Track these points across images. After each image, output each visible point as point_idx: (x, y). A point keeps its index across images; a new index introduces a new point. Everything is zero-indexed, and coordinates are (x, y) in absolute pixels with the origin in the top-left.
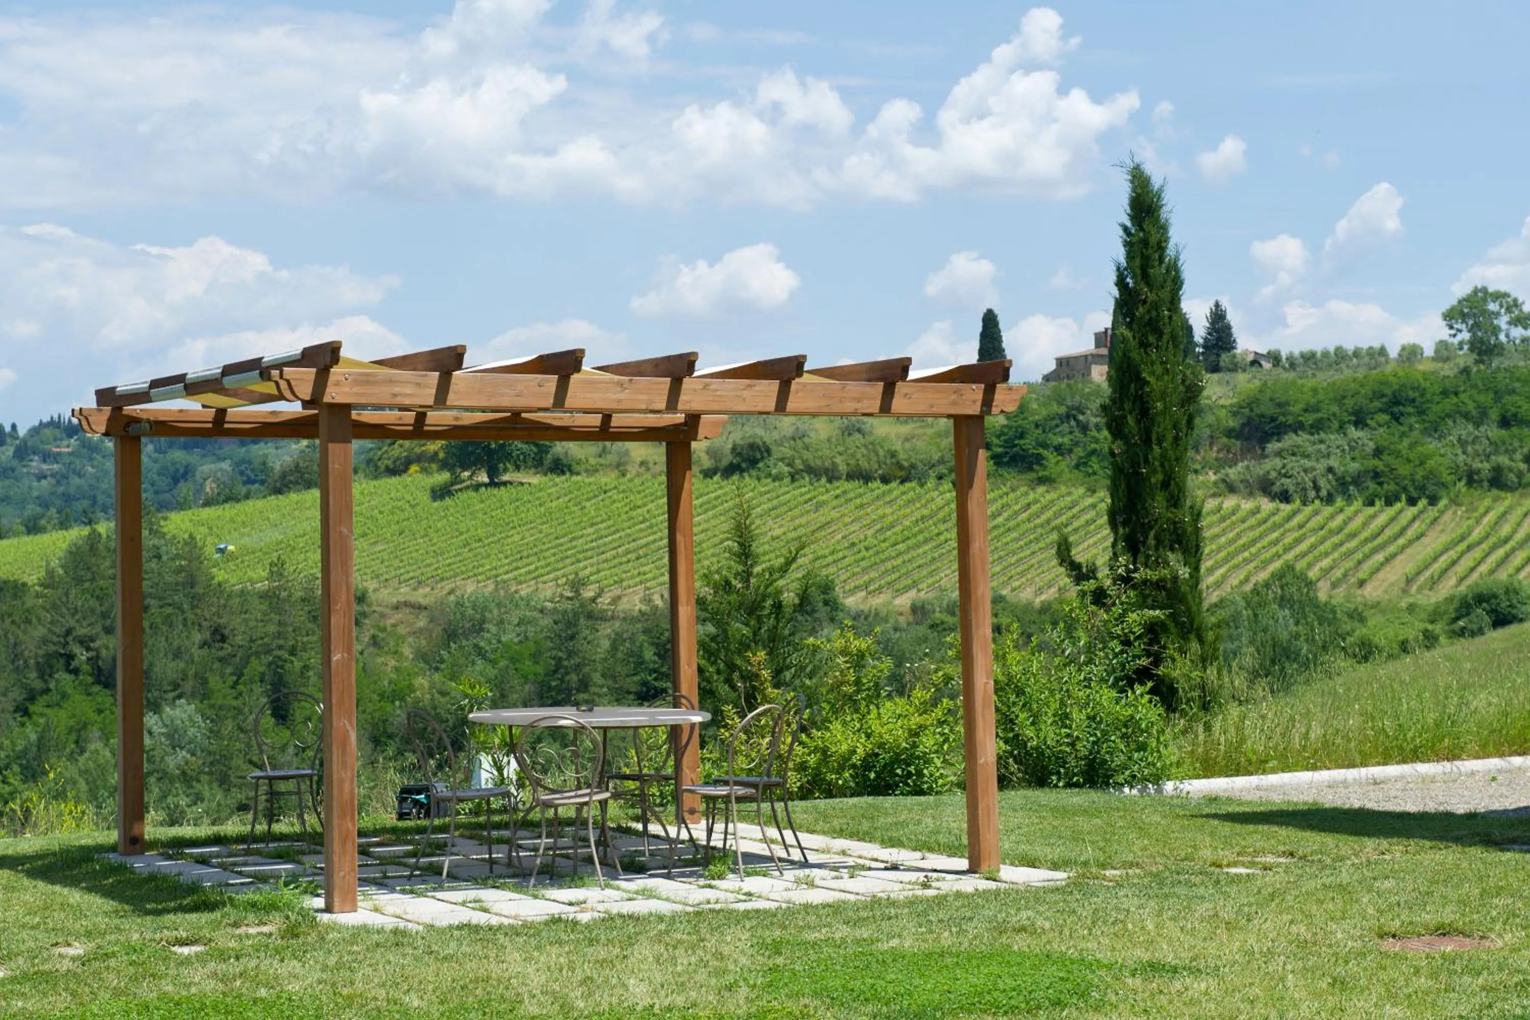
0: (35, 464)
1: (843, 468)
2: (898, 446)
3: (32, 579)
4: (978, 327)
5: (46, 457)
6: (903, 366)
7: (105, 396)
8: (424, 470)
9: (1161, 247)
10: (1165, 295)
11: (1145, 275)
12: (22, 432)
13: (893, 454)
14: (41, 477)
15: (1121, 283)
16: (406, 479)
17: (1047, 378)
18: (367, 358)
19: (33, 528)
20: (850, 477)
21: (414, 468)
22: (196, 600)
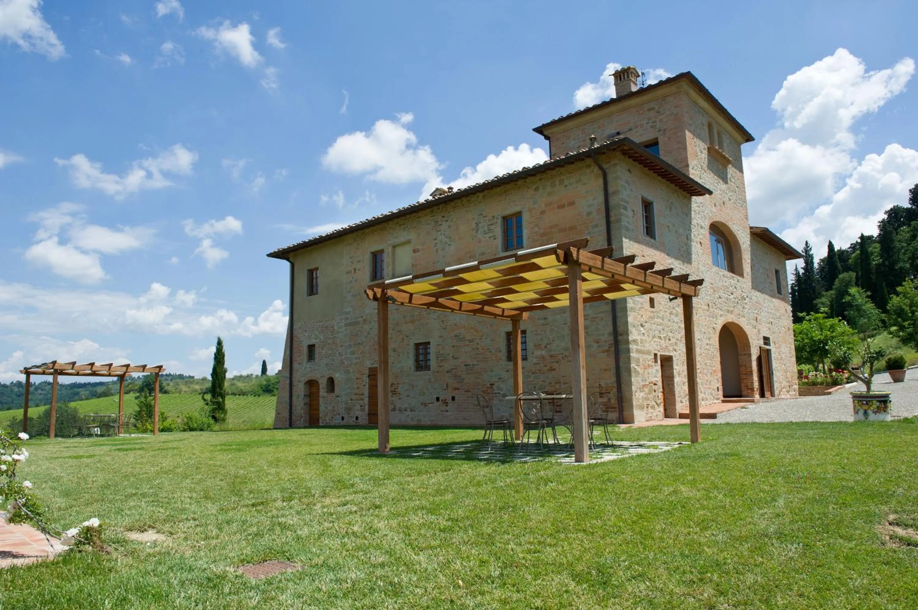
0: (40, 391)
1: (230, 393)
2: (242, 388)
3: (35, 417)
4: (262, 363)
5: (42, 390)
6: (146, 366)
7: (25, 368)
8: (134, 393)
9: (222, 350)
10: (222, 357)
11: (219, 354)
12: (37, 384)
13: (241, 390)
14: (41, 394)
15: (215, 355)
16: (129, 395)
17: (276, 374)
18: (63, 363)
19: (37, 406)
20: (232, 394)
21: (131, 392)
22: (75, 422)
